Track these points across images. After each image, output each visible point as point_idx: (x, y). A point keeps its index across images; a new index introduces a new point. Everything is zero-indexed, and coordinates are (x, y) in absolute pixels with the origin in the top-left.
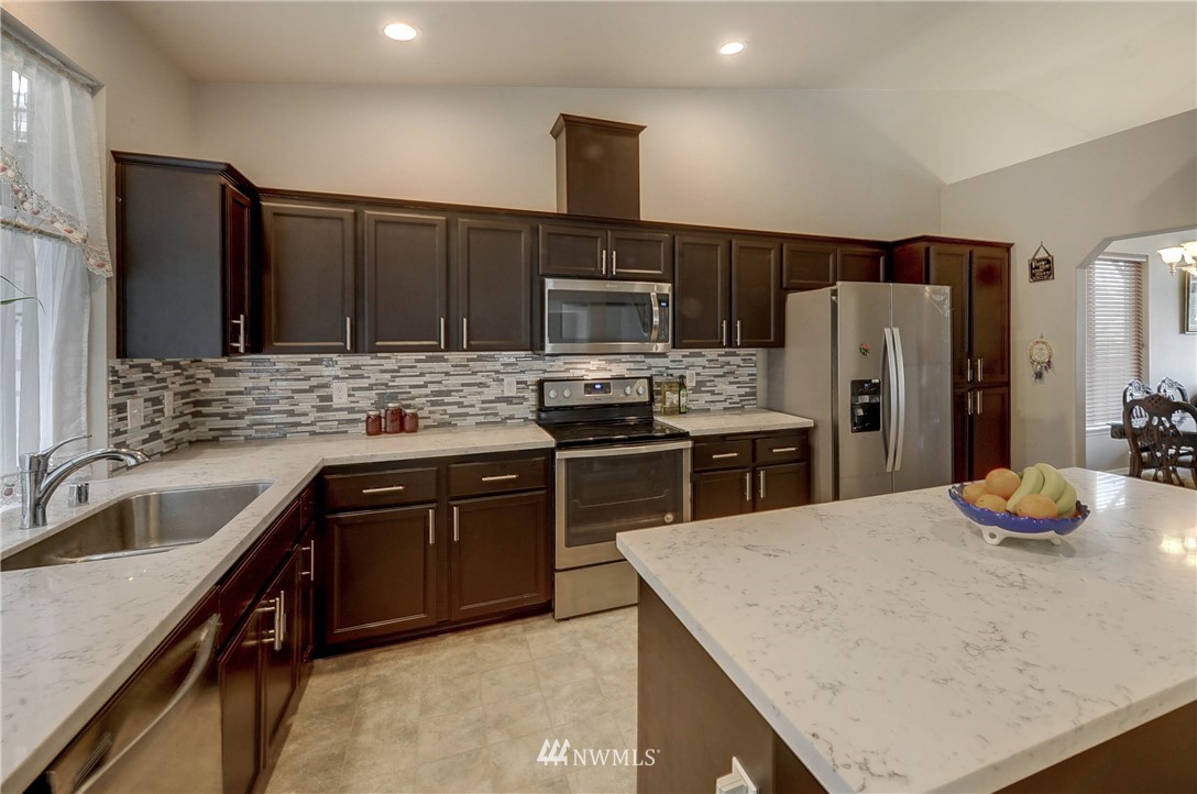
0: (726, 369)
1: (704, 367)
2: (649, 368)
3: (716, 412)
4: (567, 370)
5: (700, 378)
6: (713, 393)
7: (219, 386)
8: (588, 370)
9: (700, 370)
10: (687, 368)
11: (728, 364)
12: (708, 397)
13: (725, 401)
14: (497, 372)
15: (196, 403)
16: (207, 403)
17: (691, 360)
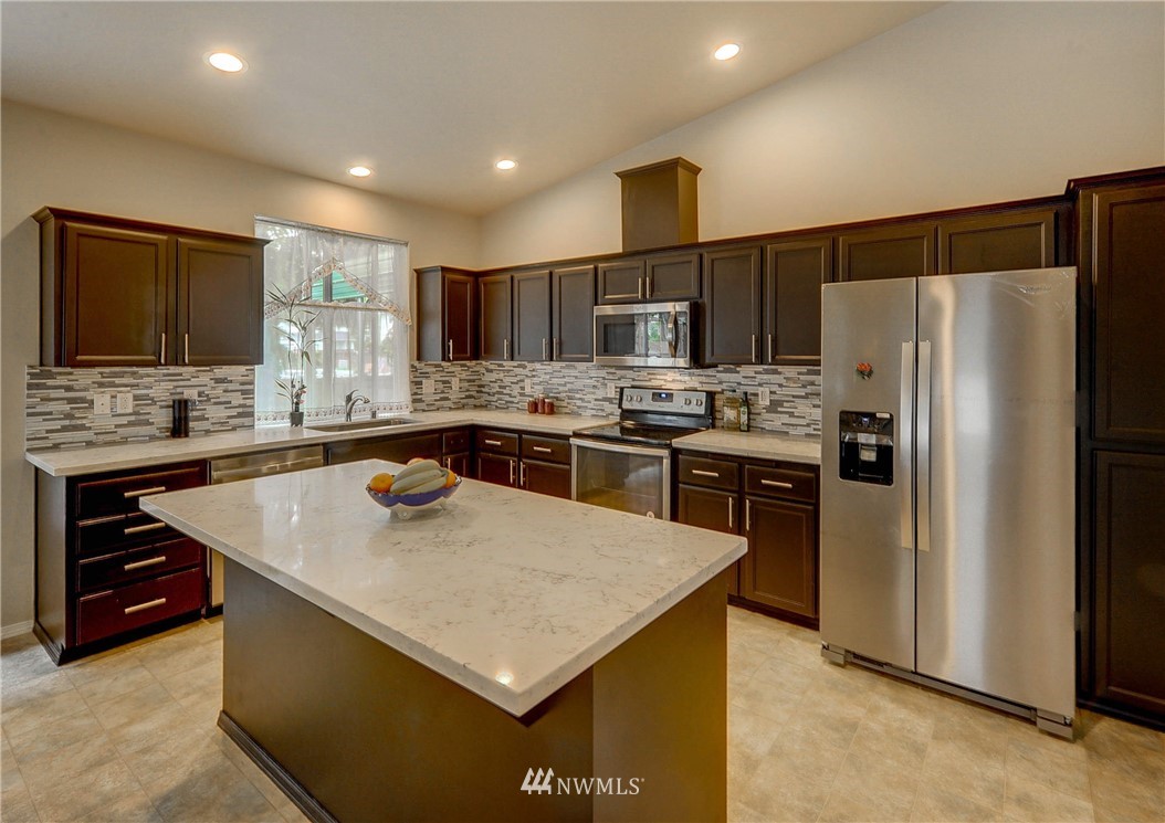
0: (810, 389)
1: (780, 386)
2: (720, 383)
3: (797, 438)
4: (650, 380)
5: (775, 397)
6: (791, 415)
7: (488, 377)
8: (665, 380)
9: (775, 388)
10: (760, 385)
11: (812, 384)
12: (786, 419)
13: (808, 425)
14: (604, 378)
15: (480, 386)
16: (483, 386)
17: (765, 377)
